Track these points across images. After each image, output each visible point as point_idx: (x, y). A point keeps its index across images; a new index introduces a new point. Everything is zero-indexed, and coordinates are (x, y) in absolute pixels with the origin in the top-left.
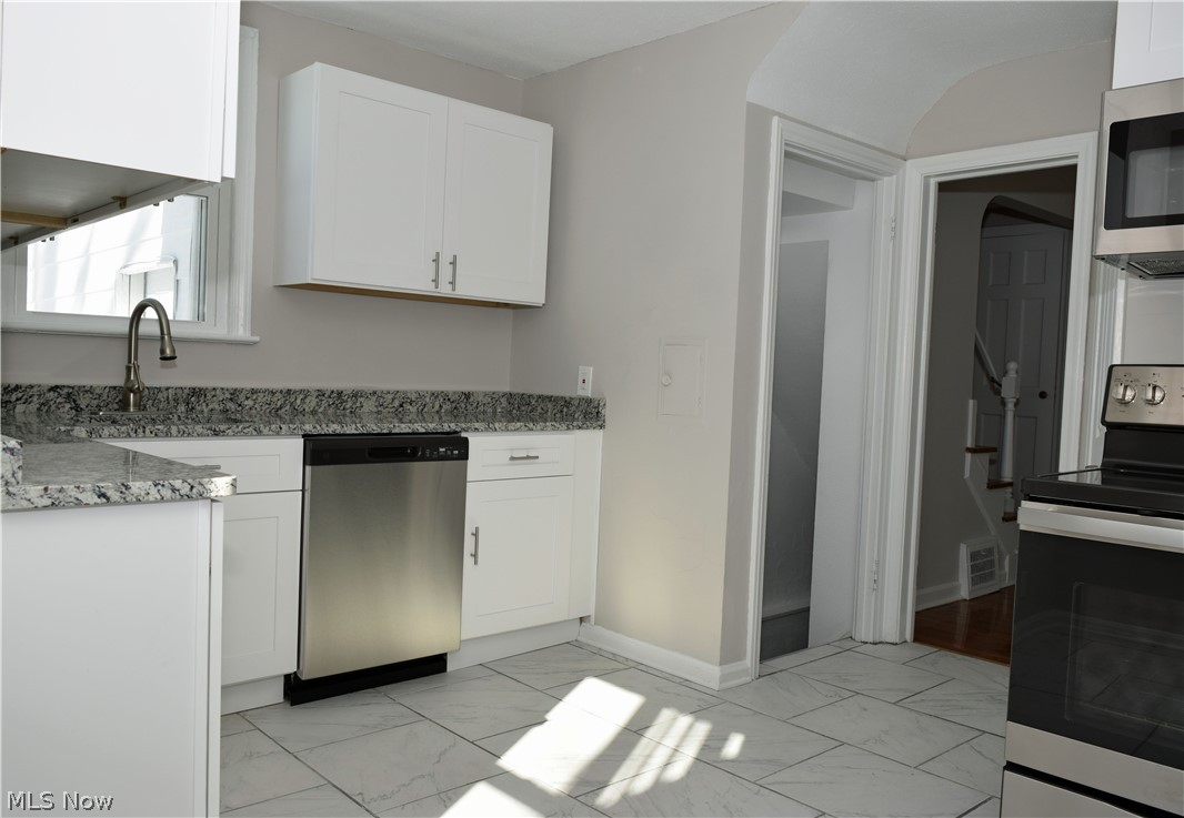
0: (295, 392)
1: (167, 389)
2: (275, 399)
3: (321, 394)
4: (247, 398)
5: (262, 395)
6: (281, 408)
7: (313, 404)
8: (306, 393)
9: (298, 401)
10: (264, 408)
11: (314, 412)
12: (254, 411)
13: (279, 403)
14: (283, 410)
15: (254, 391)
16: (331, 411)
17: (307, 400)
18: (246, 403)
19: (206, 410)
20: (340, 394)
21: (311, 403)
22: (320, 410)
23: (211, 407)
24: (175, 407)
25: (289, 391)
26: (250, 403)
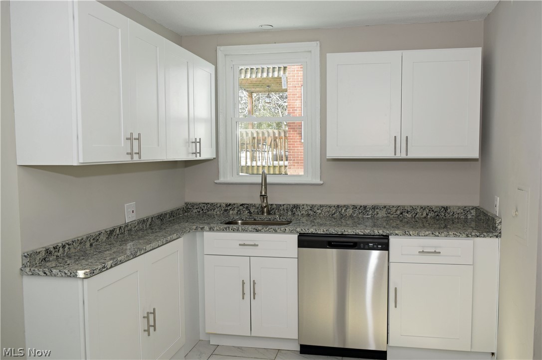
0: (341, 206)
1: (284, 205)
2: (331, 210)
3: (355, 207)
4: (318, 209)
5: (325, 208)
6: (334, 214)
7: (351, 212)
8: (347, 207)
9: (343, 211)
10: (326, 214)
11: (351, 216)
12: (321, 215)
13: (333, 211)
14: (336, 215)
15: (321, 206)
16: (360, 216)
17: (348, 210)
18: (318, 211)
19: (300, 214)
20: (365, 207)
21: (350, 211)
22: (354, 215)
23: (302, 213)
24: (287, 213)
25: (338, 206)
26: (319, 211)
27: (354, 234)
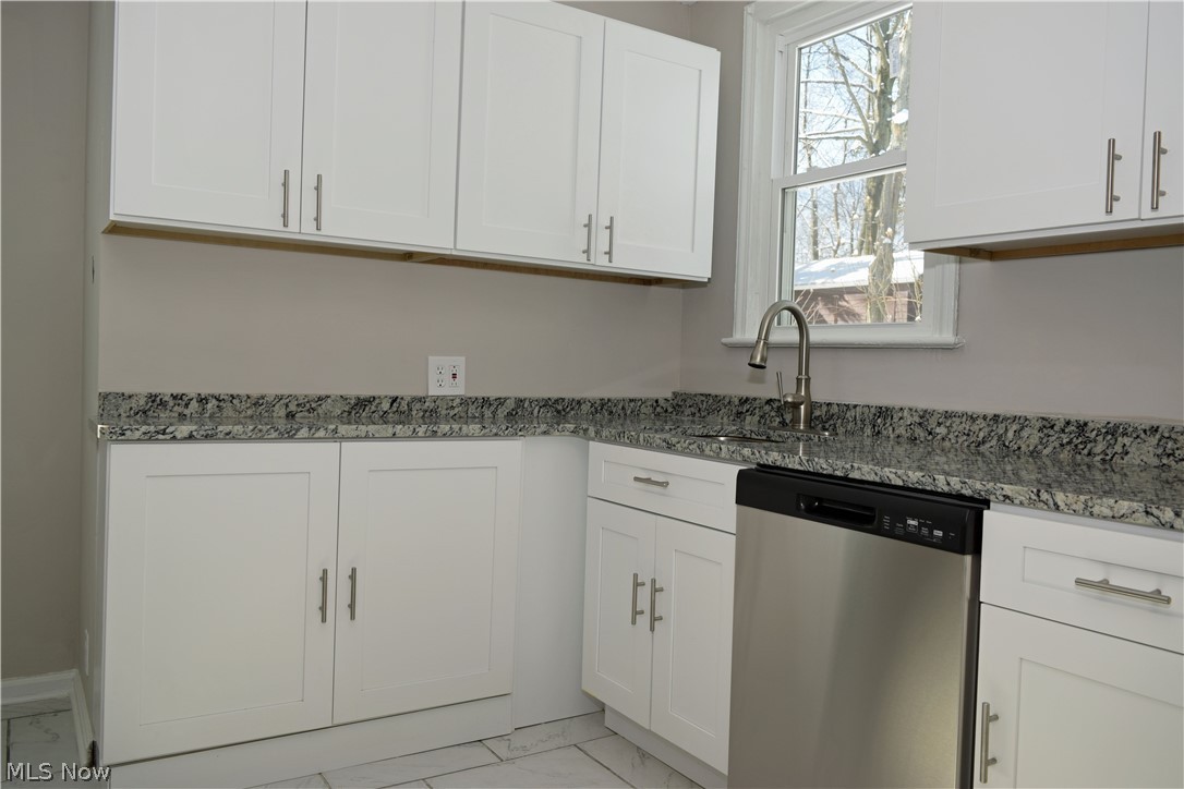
0: (1006, 419)
1: (855, 406)
2: (975, 428)
3: (1047, 424)
4: (939, 424)
5: (957, 420)
6: (984, 442)
7: (1034, 440)
8: (1022, 422)
9: (1010, 434)
10: (960, 440)
11: (1035, 454)
12: (947, 444)
13: (981, 435)
14: (988, 445)
15: (948, 415)
16: (1065, 455)
17: (1025, 433)
18: (938, 430)
19: (892, 436)
20: (1082, 427)
21: (1032, 437)
22: (1046, 452)
23: (897, 432)
24: (862, 429)
25: (996, 418)
26: (942, 430)
27: (877, 479)
